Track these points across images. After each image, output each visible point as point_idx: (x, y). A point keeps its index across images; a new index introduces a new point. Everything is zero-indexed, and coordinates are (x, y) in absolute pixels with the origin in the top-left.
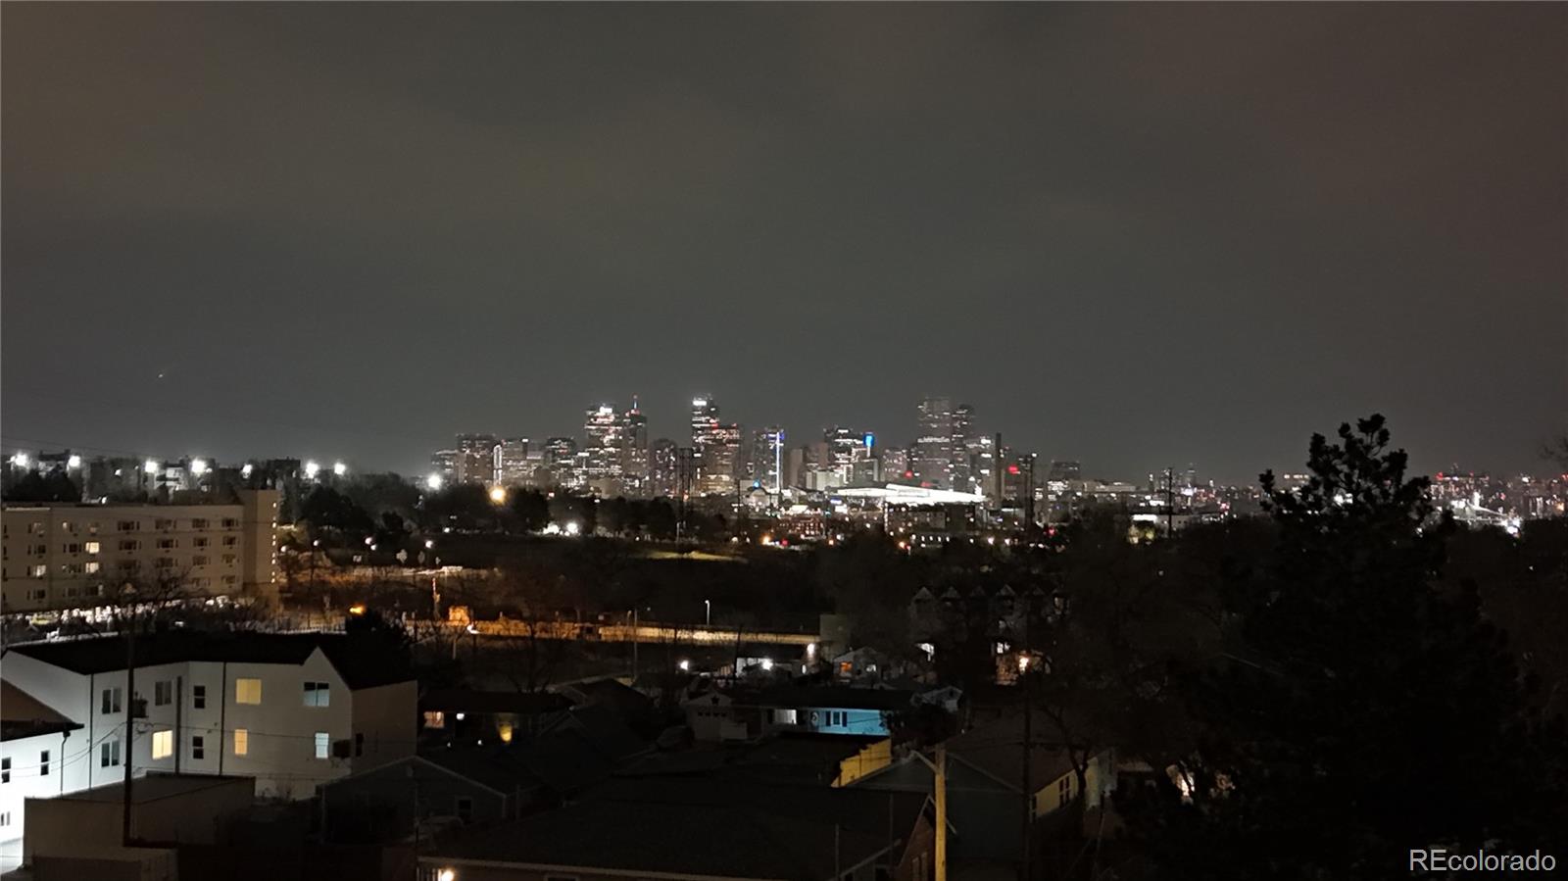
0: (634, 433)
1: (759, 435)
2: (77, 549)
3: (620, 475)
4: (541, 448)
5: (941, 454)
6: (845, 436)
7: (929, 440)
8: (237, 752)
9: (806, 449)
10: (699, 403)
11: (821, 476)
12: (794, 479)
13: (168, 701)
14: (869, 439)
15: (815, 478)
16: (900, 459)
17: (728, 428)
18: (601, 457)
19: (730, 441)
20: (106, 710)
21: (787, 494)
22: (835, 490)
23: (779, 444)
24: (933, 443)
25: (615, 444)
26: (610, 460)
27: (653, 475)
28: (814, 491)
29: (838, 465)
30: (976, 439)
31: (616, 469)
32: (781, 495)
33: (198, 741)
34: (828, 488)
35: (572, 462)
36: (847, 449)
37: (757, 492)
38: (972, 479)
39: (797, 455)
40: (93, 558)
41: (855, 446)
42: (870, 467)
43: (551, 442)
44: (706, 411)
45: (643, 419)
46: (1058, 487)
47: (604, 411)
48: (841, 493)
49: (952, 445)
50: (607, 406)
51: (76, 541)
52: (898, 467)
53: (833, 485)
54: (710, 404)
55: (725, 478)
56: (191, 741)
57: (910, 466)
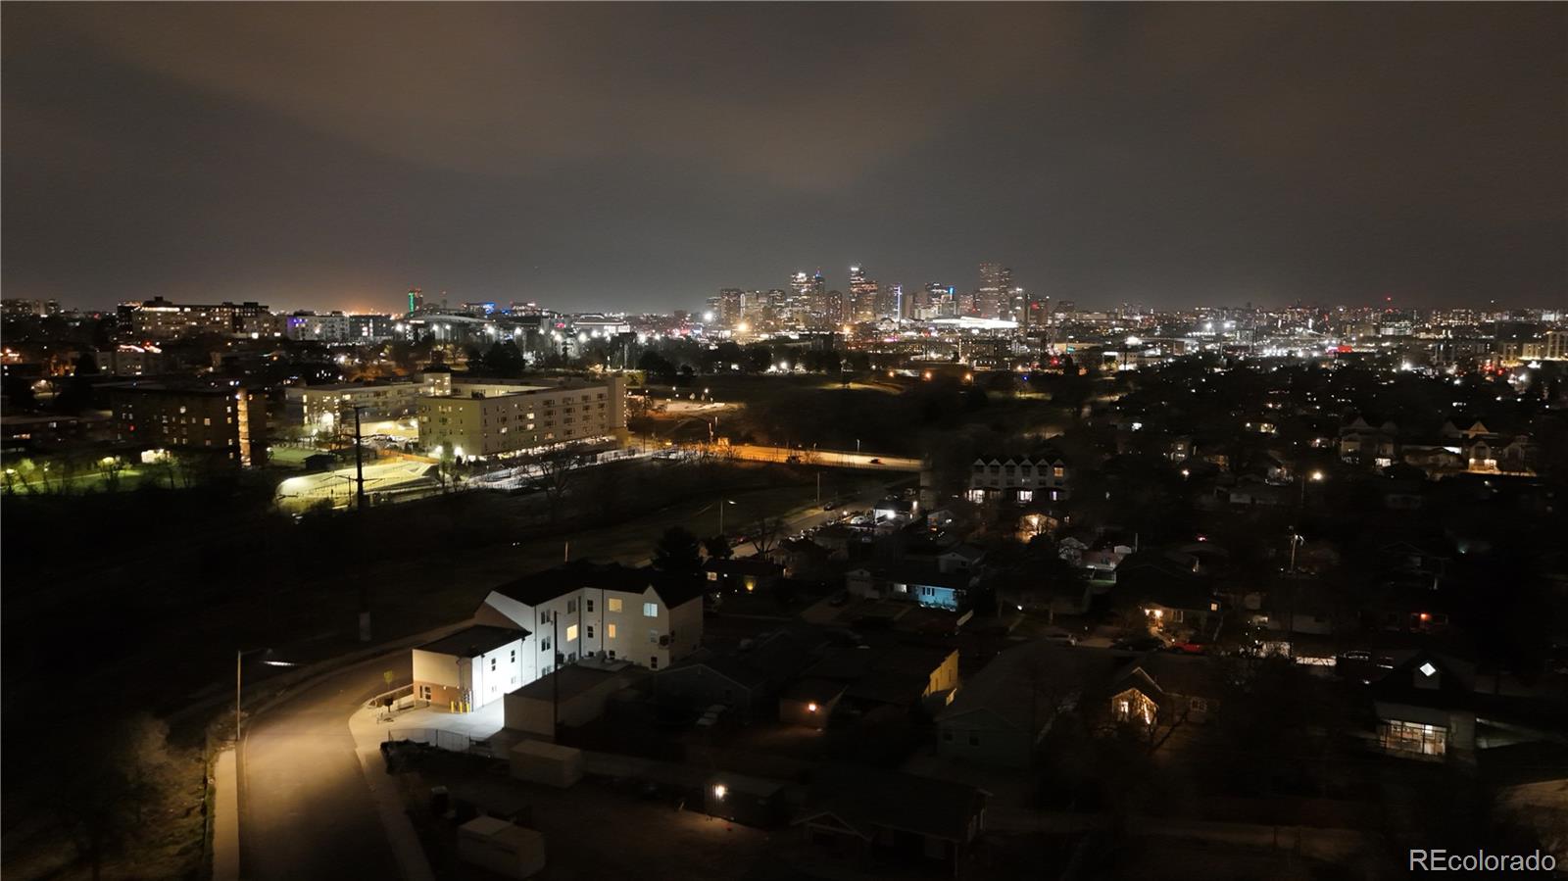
0: (817, 287)
1: (888, 288)
2: (522, 417)
3: (810, 312)
4: (767, 295)
5: (993, 297)
6: (937, 288)
7: (986, 289)
8: (610, 635)
9: (915, 295)
10: (855, 269)
11: (923, 311)
12: (908, 314)
13: (574, 610)
14: (951, 290)
15: (919, 311)
16: (969, 300)
17: (870, 283)
18: (799, 301)
19: (871, 291)
20: (543, 622)
21: (904, 321)
22: (931, 319)
23: (900, 293)
24: (989, 291)
25: (807, 294)
26: (803, 303)
27: (828, 311)
28: (919, 320)
29: (933, 305)
30: (1014, 288)
31: (808, 308)
32: (899, 323)
33: (590, 629)
34: (927, 318)
35: (783, 304)
36: (939, 295)
37: (887, 321)
38: (1011, 312)
39: (910, 299)
40: (531, 421)
41: (943, 293)
42: (951, 305)
43: (772, 291)
44: (858, 274)
45: (823, 280)
46: (1061, 316)
47: (801, 275)
48: (935, 321)
49: (1000, 292)
50: (803, 272)
51: (522, 413)
52: (967, 305)
53: (930, 317)
54: (861, 269)
55: (869, 313)
56: (586, 628)
57: (975, 304)
